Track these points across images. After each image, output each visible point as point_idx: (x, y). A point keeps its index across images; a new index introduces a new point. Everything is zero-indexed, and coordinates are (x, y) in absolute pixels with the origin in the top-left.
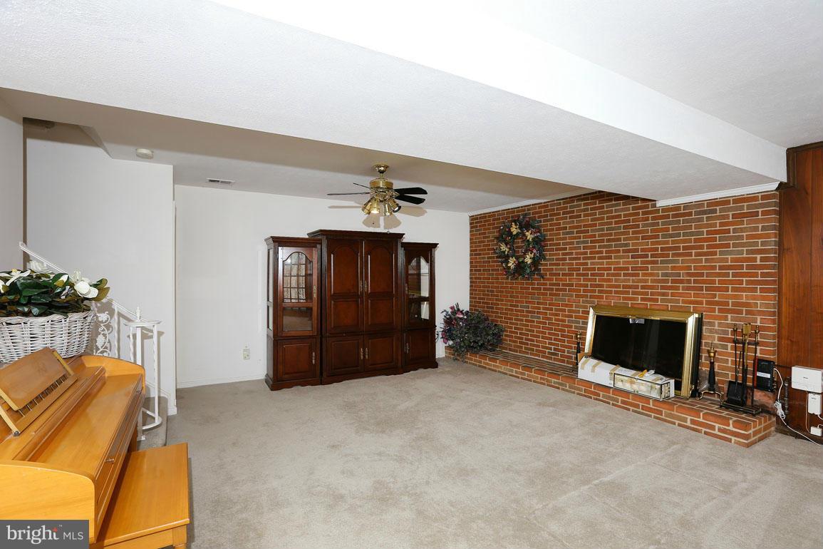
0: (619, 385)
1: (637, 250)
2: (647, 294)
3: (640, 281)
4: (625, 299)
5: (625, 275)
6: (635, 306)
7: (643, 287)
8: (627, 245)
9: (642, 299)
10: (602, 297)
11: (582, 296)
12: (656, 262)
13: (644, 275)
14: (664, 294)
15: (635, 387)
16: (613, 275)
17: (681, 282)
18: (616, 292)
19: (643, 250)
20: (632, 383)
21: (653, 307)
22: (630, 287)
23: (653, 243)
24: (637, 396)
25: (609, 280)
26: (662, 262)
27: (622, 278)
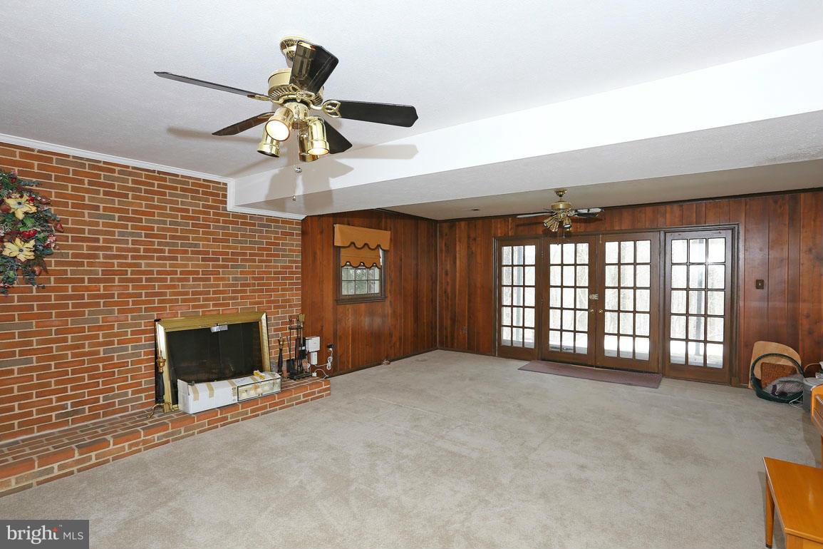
0: (244, 396)
1: (208, 253)
2: (218, 299)
3: (212, 286)
4: (194, 307)
5: (194, 280)
6: (207, 313)
7: (215, 292)
8: (196, 246)
9: (214, 305)
10: (165, 308)
11: (131, 311)
12: (227, 267)
13: (215, 279)
14: (234, 298)
15: (259, 390)
16: (180, 280)
17: (248, 285)
18: (184, 301)
19: (214, 253)
20: (256, 388)
21: (225, 312)
22: (200, 293)
23: (224, 247)
24: (265, 397)
25: (174, 287)
26: (233, 267)
27: (191, 283)
